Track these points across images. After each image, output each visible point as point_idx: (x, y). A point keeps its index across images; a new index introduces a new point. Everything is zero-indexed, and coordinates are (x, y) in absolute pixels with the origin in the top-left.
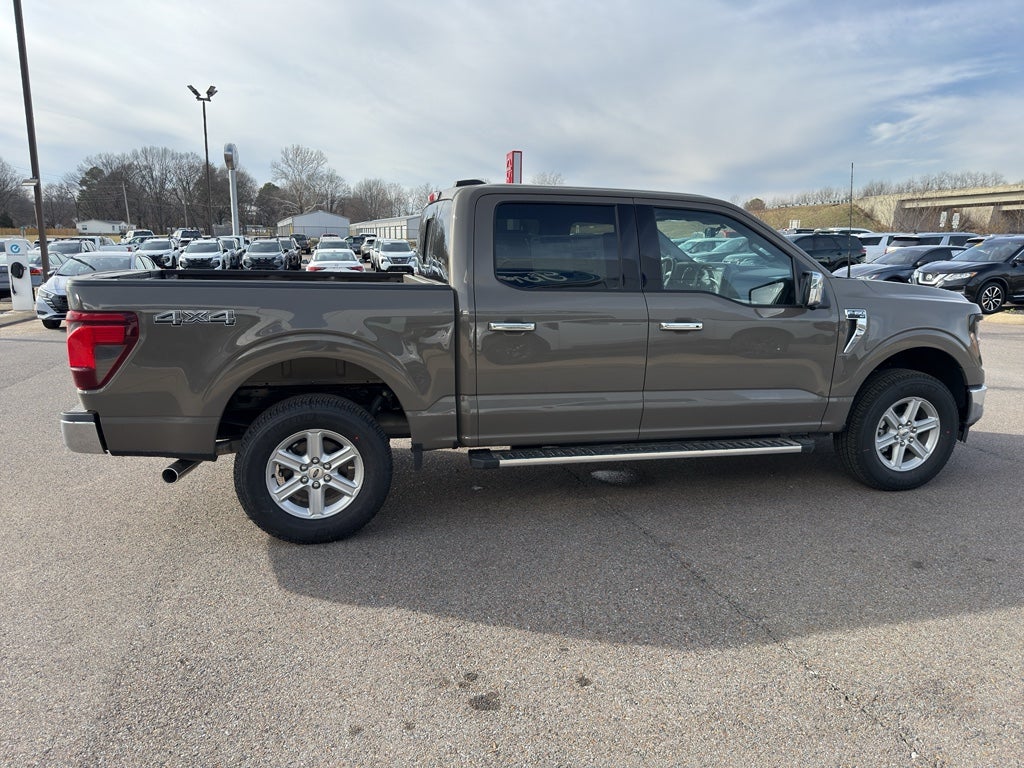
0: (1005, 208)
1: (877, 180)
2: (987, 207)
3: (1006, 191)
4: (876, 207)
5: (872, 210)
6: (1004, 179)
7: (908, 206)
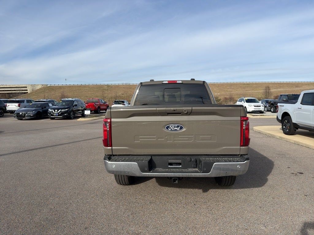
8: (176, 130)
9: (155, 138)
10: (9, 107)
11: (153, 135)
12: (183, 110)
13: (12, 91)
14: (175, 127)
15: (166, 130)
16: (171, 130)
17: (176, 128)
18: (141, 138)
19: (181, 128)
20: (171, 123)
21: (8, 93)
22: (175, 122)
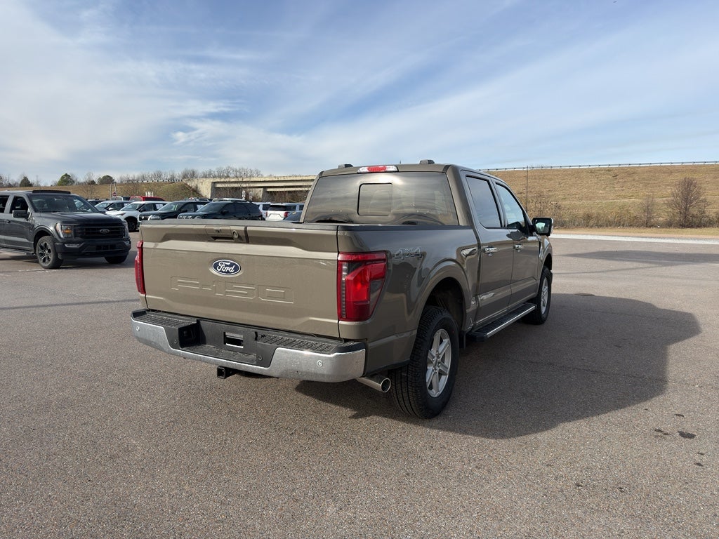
0: (269, 190)
1: (190, 168)
2: (259, 189)
3: (271, 180)
4: (199, 186)
5: (197, 187)
6: (261, 173)
7: (218, 186)
8: (228, 272)
9: (198, 284)
10: (270, 217)
11: (195, 279)
12: (231, 230)
13: (297, 187)
14: (226, 266)
15: (214, 271)
16: (221, 271)
17: (228, 268)
18: (179, 282)
19: (236, 269)
20: (220, 256)
21: (289, 192)
22: (227, 256)
